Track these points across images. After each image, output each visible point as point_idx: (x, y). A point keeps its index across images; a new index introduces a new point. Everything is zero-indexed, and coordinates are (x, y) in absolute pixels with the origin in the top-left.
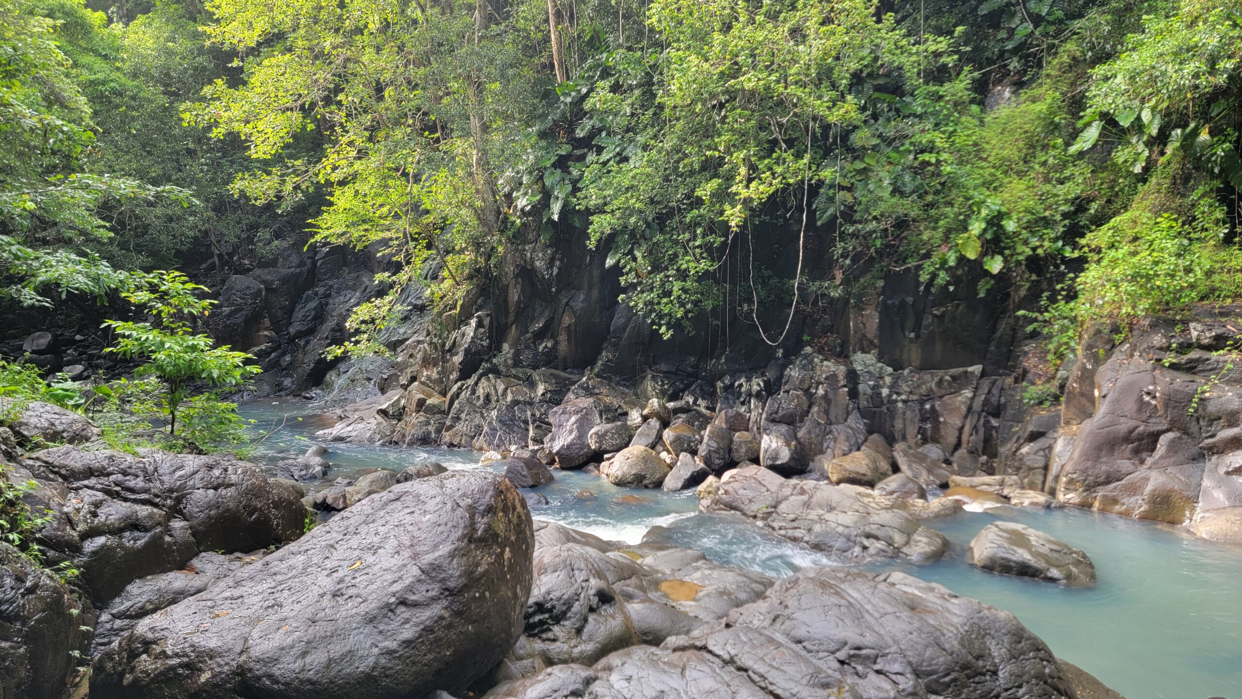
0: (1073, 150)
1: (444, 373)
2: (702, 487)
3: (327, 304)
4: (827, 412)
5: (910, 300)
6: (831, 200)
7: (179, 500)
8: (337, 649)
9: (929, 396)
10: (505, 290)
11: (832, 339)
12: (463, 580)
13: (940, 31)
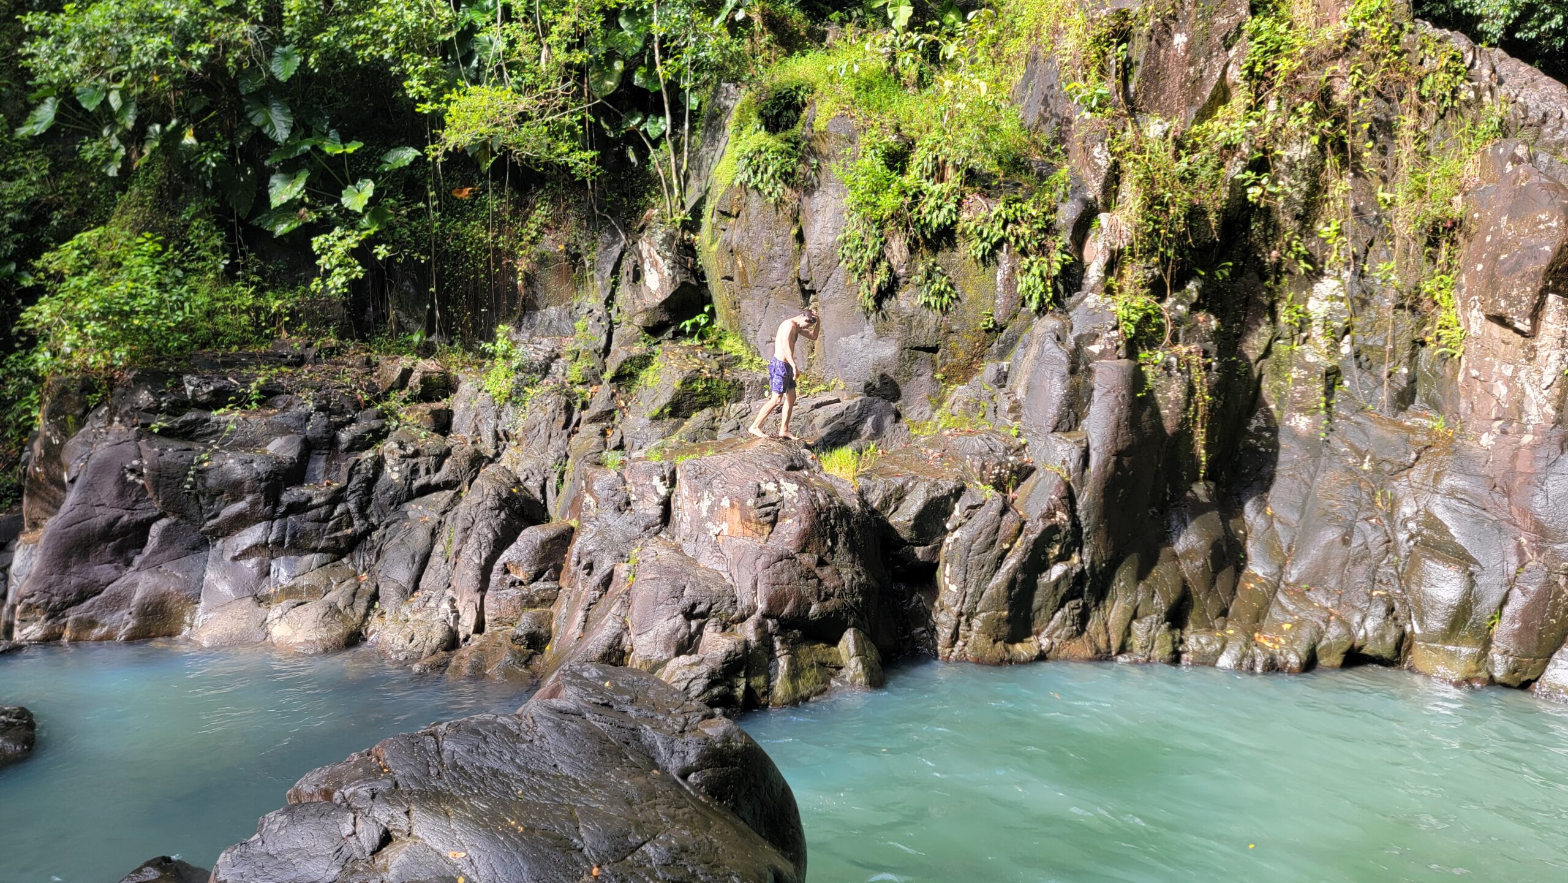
0: (22, 132)
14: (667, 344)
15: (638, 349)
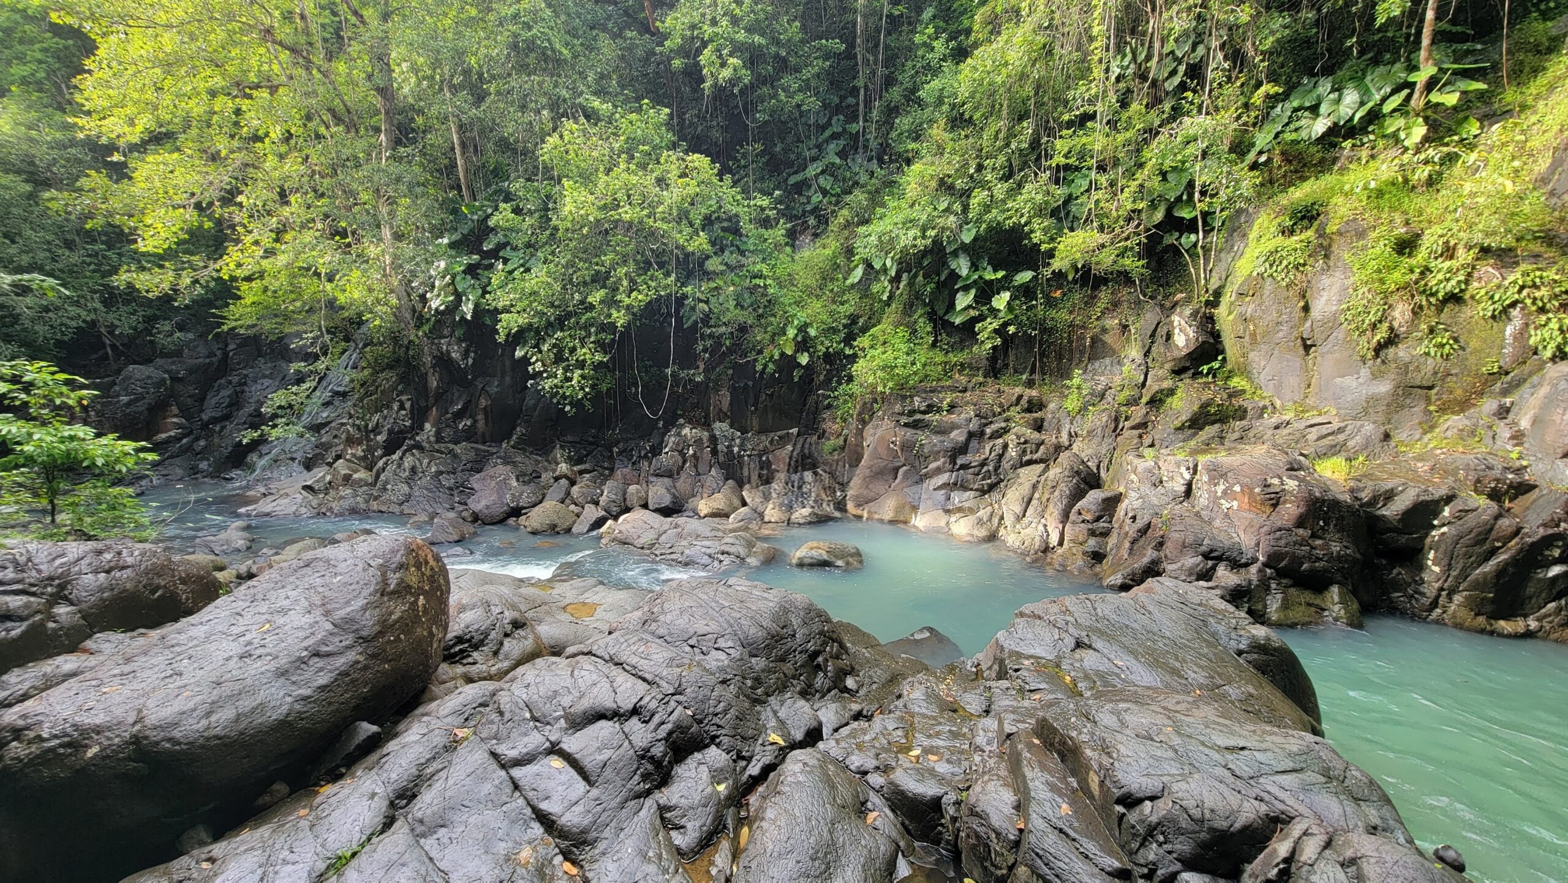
0: (849, 282)
1: (370, 450)
2: (604, 529)
3: (243, 392)
4: (696, 467)
5: (750, 383)
6: (693, 309)
7: (62, 587)
8: (247, 704)
9: (765, 451)
10: (424, 378)
11: (699, 413)
12: (377, 628)
13: (764, 193)
14: (1188, 381)
15: (1167, 384)
